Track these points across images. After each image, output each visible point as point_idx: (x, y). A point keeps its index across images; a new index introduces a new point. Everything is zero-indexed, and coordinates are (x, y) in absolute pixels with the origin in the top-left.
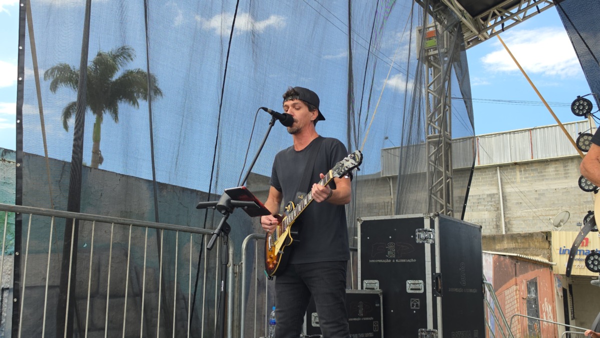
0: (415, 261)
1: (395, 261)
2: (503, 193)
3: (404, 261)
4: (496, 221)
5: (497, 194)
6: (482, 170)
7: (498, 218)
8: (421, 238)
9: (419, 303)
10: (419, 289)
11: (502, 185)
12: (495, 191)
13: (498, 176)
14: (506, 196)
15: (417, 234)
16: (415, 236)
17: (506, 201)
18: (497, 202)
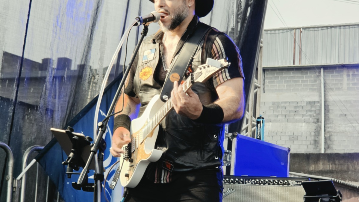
2: (325, 102)
4: (315, 136)
5: (318, 102)
6: (303, 71)
7: (317, 132)
11: (325, 91)
12: (316, 99)
13: (320, 80)
14: (328, 106)
17: (328, 111)
18: (317, 112)
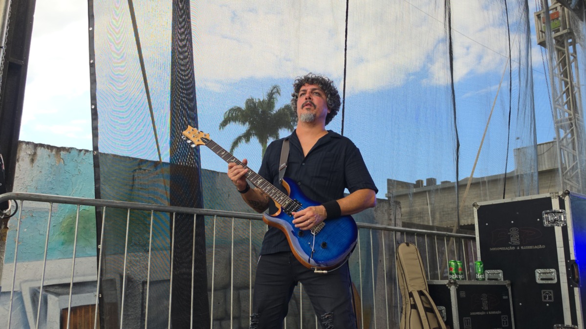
0: (544, 247)
1: (520, 248)
3: (531, 247)
8: (549, 221)
9: (552, 295)
10: (551, 279)
15: (545, 216)
16: (542, 219)
